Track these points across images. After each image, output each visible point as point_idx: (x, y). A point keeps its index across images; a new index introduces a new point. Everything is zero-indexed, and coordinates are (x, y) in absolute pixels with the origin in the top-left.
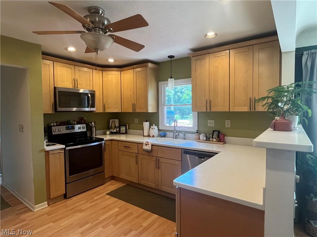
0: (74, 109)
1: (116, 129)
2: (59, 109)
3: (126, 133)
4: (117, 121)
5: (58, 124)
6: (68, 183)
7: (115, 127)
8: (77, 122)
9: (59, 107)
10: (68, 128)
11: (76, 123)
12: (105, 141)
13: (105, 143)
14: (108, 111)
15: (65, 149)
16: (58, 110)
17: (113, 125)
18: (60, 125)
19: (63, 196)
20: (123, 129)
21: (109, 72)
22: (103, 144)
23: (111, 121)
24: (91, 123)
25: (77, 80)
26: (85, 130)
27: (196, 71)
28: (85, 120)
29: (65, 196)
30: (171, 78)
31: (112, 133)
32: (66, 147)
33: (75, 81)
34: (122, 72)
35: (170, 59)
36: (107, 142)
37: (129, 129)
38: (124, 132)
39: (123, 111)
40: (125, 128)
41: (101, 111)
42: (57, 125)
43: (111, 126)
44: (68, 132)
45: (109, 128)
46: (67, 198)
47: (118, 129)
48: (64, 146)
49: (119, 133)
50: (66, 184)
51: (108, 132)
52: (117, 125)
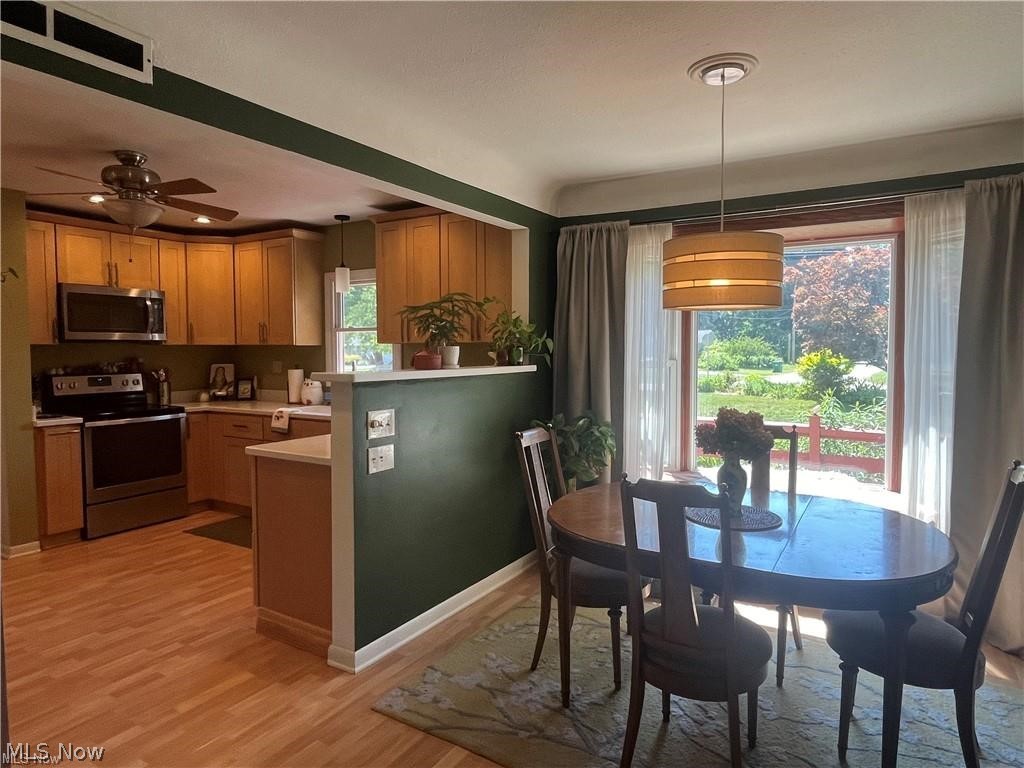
0: (117, 336)
1: (226, 387)
2: (69, 335)
3: (253, 398)
4: (229, 369)
5: (69, 370)
6: (89, 505)
7: (225, 383)
8: (119, 367)
9: (70, 330)
10: (93, 382)
11: (116, 370)
12: (188, 413)
13: (187, 419)
14: (199, 341)
15: (82, 426)
16: (67, 338)
17: (219, 379)
18: (74, 373)
19: (78, 535)
20: (245, 388)
21: (203, 247)
22: (183, 421)
23: (214, 367)
24: (157, 373)
25: (116, 266)
26: (140, 388)
27: (383, 255)
28: (142, 364)
29: (84, 535)
30: (343, 266)
31: (214, 399)
32: (85, 421)
33: (110, 269)
34: (237, 247)
35: (339, 222)
36: (194, 416)
37: (260, 387)
38: (248, 395)
39: (239, 343)
40: (249, 386)
41: (183, 341)
42: (66, 374)
43: (214, 380)
44: (94, 390)
45: (207, 386)
46: (89, 537)
47: (231, 389)
48: (80, 420)
49: (234, 398)
50: (85, 505)
51: (204, 396)
52: (230, 378)
